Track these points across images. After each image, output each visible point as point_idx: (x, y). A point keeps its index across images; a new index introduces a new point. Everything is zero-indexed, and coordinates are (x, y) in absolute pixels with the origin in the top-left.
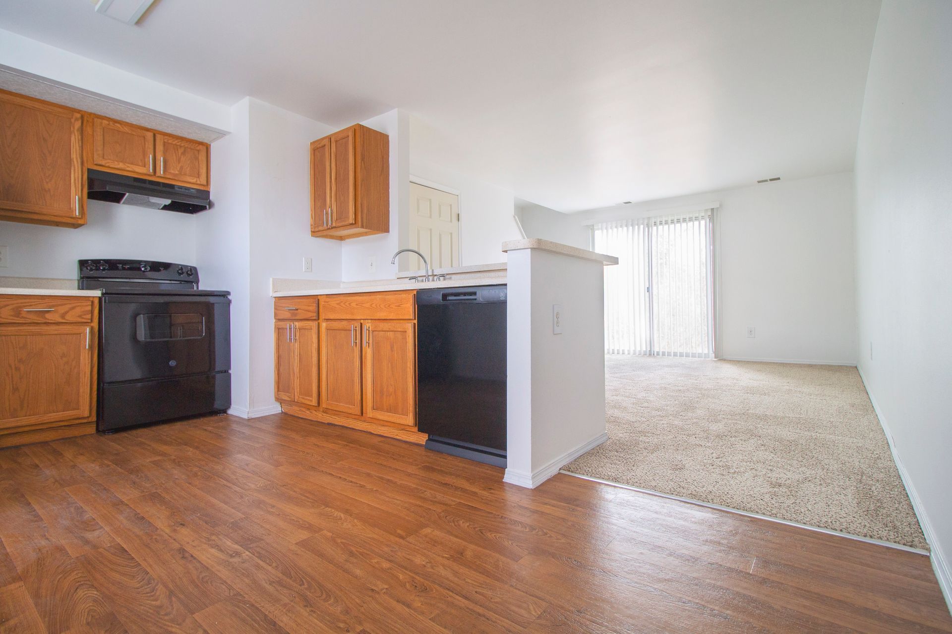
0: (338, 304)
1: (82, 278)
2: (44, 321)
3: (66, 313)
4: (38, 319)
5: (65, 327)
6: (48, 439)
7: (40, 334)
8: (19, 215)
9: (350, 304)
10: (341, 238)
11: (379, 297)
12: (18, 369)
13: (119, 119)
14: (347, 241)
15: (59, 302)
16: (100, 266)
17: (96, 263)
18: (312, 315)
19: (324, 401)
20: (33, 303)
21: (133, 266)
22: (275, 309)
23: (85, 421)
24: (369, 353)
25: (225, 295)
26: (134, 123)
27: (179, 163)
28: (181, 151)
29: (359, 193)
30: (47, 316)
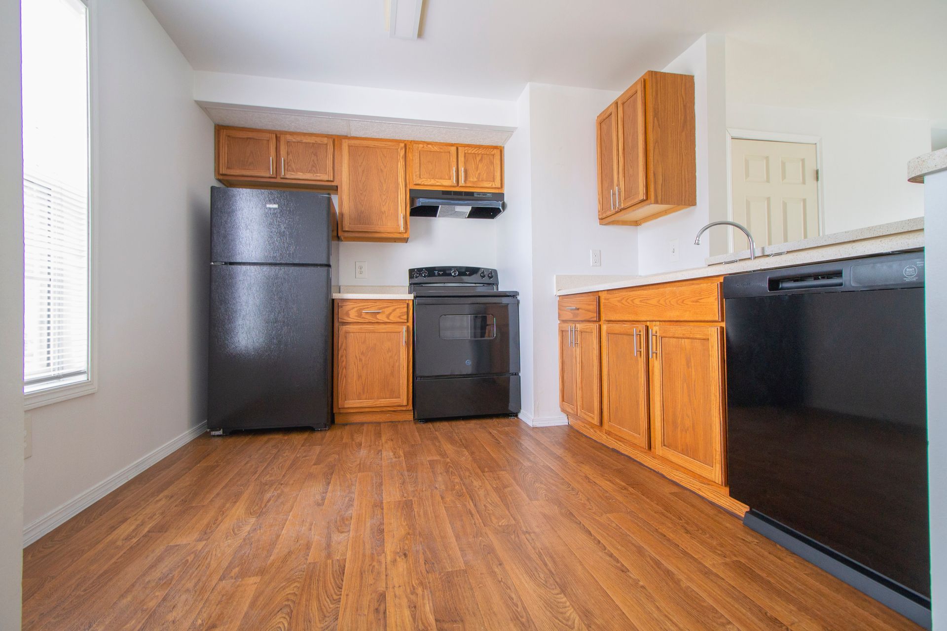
0: (619, 301)
1: (411, 284)
2: (376, 321)
3: (390, 314)
4: (372, 319)
5: (390, 326)
6: (381, 420)
7: (374, 332)
8: (367, 235)
9: (632, 301)
10: (636, 223)
11: (668, 289)
12: (361, 360)
13: (431, 141)
14: (644, 225)
15: (385, 305)
16: (423, 273)
17: (420, 270)
18: (592, 316)
19: (605, 421)
20: (369, 306)
21: (445, 272)
22: (559, 309)
23: (404, 409)
24: (656, 366)
25: (514, 295)
26: (442, 142)
27: (477, 170)
28: (478, 158)
29: (651, 158)
30: (378, 316)
